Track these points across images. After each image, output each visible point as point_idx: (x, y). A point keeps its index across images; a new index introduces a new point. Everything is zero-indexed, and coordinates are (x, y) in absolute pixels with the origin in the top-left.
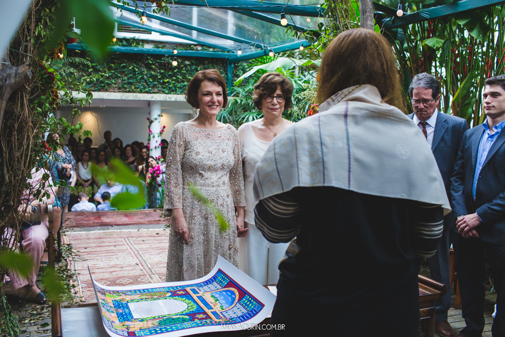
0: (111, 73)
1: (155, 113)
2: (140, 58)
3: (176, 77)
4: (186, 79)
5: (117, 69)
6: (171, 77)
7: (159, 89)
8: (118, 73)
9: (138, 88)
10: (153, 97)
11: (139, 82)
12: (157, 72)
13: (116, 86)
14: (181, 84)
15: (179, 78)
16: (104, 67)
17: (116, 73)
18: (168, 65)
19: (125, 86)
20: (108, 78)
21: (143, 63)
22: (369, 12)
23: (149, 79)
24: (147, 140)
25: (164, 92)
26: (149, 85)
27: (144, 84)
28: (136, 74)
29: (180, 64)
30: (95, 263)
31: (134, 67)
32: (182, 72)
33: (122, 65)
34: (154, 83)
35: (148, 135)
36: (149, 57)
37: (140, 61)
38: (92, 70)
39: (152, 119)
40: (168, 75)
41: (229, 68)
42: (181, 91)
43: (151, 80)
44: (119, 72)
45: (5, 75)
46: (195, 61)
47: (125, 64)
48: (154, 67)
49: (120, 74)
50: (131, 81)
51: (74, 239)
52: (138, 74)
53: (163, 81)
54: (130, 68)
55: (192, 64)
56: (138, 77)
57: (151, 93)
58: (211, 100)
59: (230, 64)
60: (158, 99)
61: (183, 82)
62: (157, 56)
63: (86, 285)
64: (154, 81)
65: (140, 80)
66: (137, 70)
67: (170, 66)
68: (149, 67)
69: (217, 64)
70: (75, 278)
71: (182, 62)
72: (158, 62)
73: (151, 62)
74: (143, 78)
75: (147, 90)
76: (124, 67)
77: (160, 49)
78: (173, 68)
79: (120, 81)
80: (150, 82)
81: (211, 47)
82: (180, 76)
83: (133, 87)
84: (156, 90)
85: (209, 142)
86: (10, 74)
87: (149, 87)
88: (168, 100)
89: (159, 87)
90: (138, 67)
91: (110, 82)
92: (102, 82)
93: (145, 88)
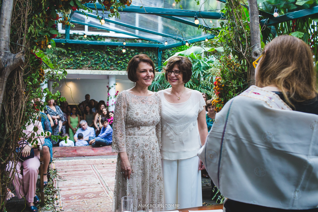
0: (84, 57)
1: (112, 83)
2: (102, 48)
3: (125, 60)
5: (88, 55)
6: (122, 59)
7: (114, 67)
8: (89, 57)
9: (101, 67)
10: (110, 73)
11: (102, 63)
12: (113, 57)
13: (87, 66)
15: (127, 60)
16: (80, 54)
17: (87, 58)
18: (120, 52)
19: (93, 66)
20: (82, 61)
21: (104, 51)
22: (256, 14)
23: (108, 61)
24: (107, 100)
25: (117, 69)
26: (108, 65)
27: (105, 64)
28: (100, 58)
29: (128, 51)
30: (72, 183)
31: (99, 53)
32: (129, 56)
33: (91, 52)
34: (111, 64)
35: (108, 97)
36: (108, 47)
37: (102, 50)
38: (72, 55)
39: (110, 86)
40: (120, 58)
41: (159, 54)
43: (109, 62)
45: (6, 60)
46: (137, 49)
47: (93, 52)
48: (111, 53)
49: (90, 58)
50: (97, 62)
51: (58, 165)
52: (101, 58)
53: (117, 63)
54: (96, 54)
55: (136, 51)
56: (101, 60)
57: (109, 70)
58: (146, 75)
59: (160, 51)
60: (114, 74)
62: (113, 47)
63: (64, 198)
64: (111, 62)
65: (102, 62)
66: (100, 55)
67: (121, 53)
68: (108, 53)
69: (151, 51)
70: (57, 193)
71: (129, 50)
72: (114, 50)
73: (109, 50)
74: (104, 61)
75: (107, 68)
76: (92, 54)
77: (115, 42)
78: (123, 54)
79: (90, 63)
80: (109, 63)
81: (147, 41)
82: (128, 59)
83: (98, 66)
84: (112, 68)
85: (144, 106)
86: (10, 59)
87: (108, 66)
88: (120, 74)
89: (114, 66)
90: (101, 53)
91: (83, 63)
92: (78, 63)
93: (105, 67)
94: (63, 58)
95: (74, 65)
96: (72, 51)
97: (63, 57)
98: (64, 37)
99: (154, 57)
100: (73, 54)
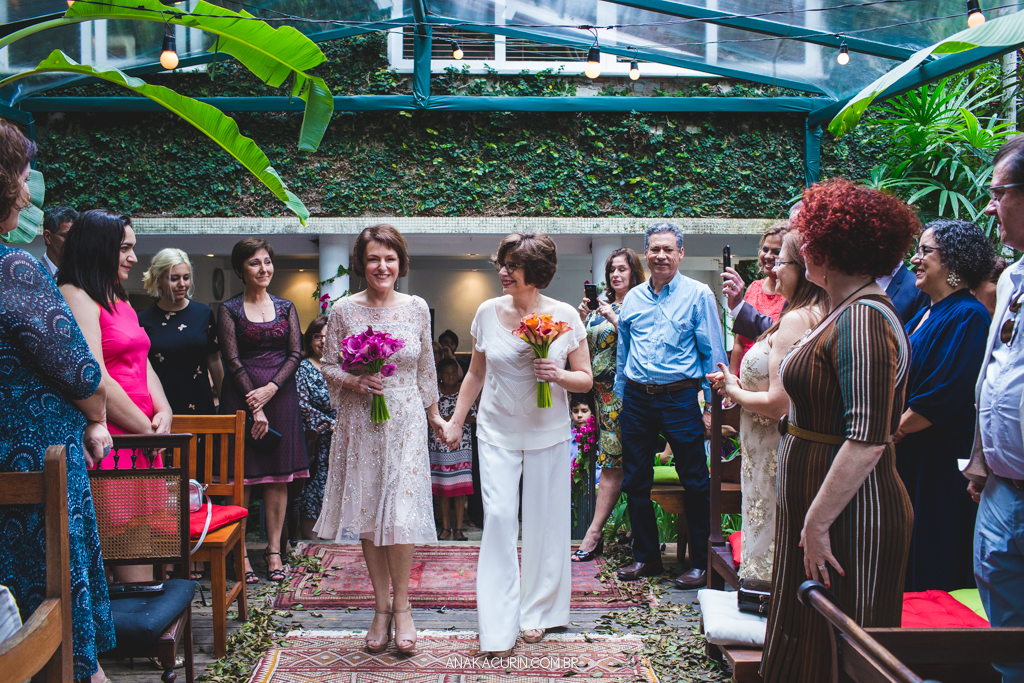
0: (490, 166)
2: (560, 123)
3: (663, 170)
4: (688, 174)
5: (505, 155)
6: (646, 169)
7: (616, 204)
8: (508, 165)
9: (559, 204)
10: (598, 226)
11: (563, 188)
12: (611, 159)
13: (504, 199)
14: (676, 188)
15: (669, 172)
16: (472, 153)
17: (503, 167)
18: (639, 139)
19: (527, 199)
20: (482, 179)
21: (573, 137)
23: (590, 177)
25: (628, 212)
26: (588, 194)
27: (577, 192)
28: (555, 167)
29: (672, 134)
31: (549, 148)
32: (679, 155)
33: (517, 145)
34: (603, 188)
36: (587, 120)
37: (565, 131)
38: (440, 160)
40: (640, 165)
41: (809, 140)
42: (676, 206)
43: (595, 182)
44: (511, 162)
46: (714, 124)
47: (525, 142)
48: (601, 145)
49: (514, 169)
50: (542, 185)
52: (560, 165)
53: (627, 183)
54: (539, 151)
55: (706, 133)
56: (559, 173)
57: (594, 216)
59: (813, 128)
60: (613, 231)
61: (682, 182)
62: (607, 117)
64: (602, 182)
65: (565, 181)
66: (556, 155)
67: (644, 141)
68: (589, 149)
69: (775, 130)
71: (676, 130)
72: (612, 133)
73: (593, 133)
74: (571, 177)
75: (583, 207)
76: (523, 149)
77: (618, 97)
78: (650, 149)
79: (513, 187)
80: (593, 186)
81: (757, 85)
82: (673, 166)
83: (547, 201)
84: (608, 208)
87: (590, 200)
89: (616, 198)
90: (559, 147)
91: (487, 191)
92: (466, 191)
93: (577, 203)
94: (407, 172)
95: (449, 197)
96: (442, 142)
97: (408, 166)
98: (411, 86)
99: (786, 157)
100: (445, 154)
